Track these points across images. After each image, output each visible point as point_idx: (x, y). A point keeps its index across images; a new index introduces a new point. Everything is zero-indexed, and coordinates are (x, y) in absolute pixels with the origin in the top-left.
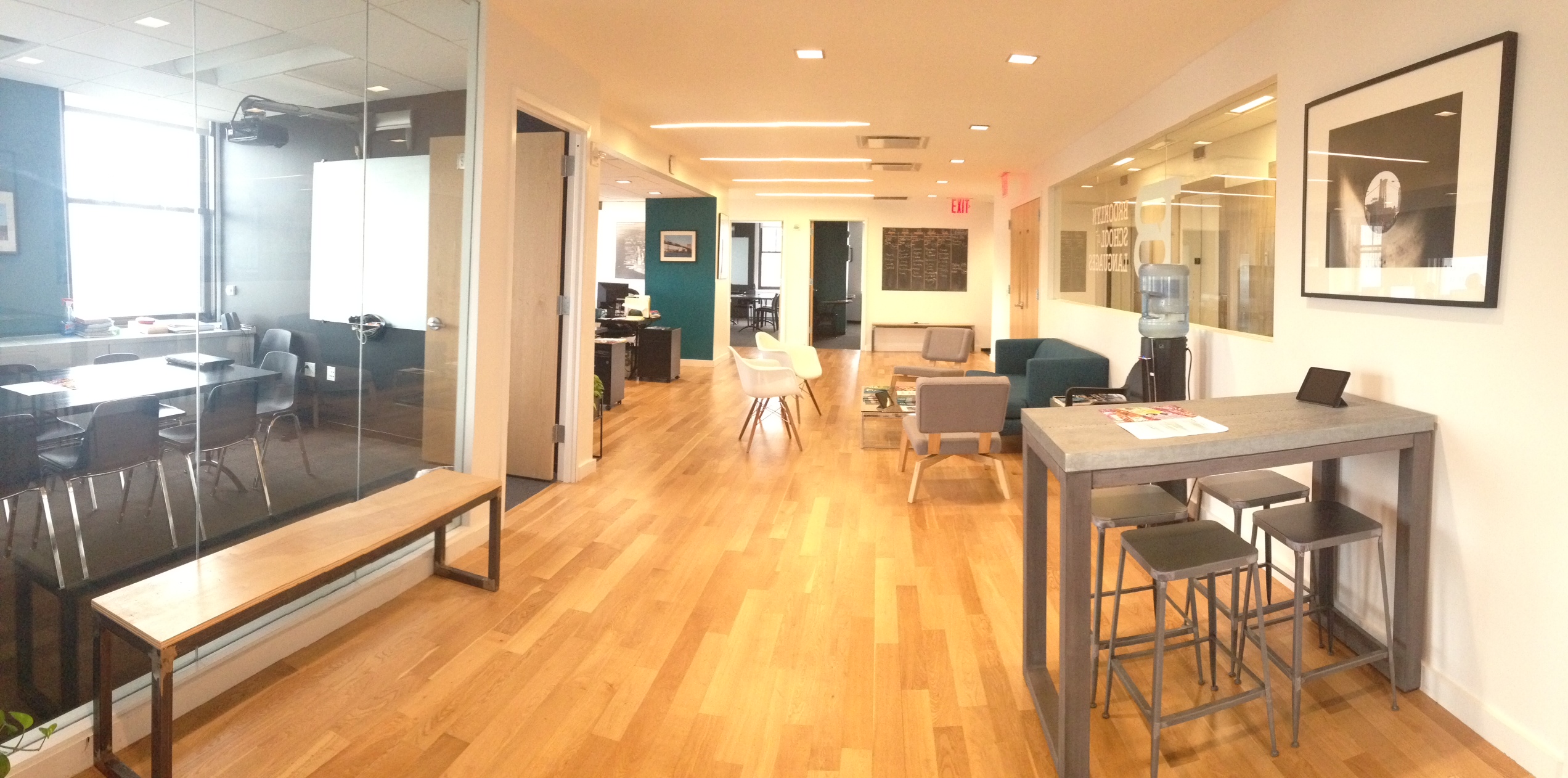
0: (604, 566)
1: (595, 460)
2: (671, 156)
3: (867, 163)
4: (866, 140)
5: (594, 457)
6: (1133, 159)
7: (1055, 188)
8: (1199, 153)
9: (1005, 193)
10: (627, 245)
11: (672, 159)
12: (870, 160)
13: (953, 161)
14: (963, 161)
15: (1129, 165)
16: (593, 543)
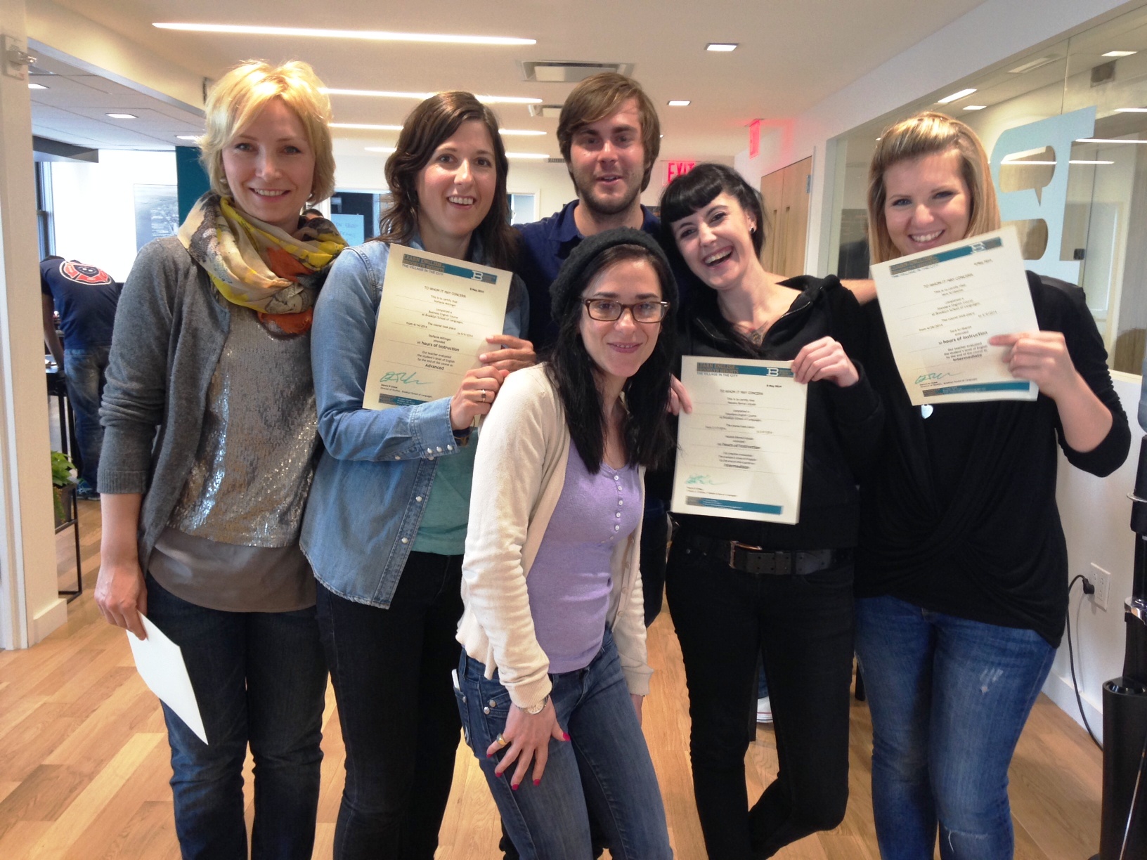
0: (52, 816)
1: (63, 600)
2: (206, 79)
3: (535, 107)
4: (531, 67)
5: (61, 593)
6: (975, 90)
7: (837, 140)
8: (1104, 73)
9: (754, 152)
10: (156, 220)
11: (207, 83)
12: (539, 101)
13: (672, 103)
14: (688, 103)
15: (968, 100)
16: (41, 768)
